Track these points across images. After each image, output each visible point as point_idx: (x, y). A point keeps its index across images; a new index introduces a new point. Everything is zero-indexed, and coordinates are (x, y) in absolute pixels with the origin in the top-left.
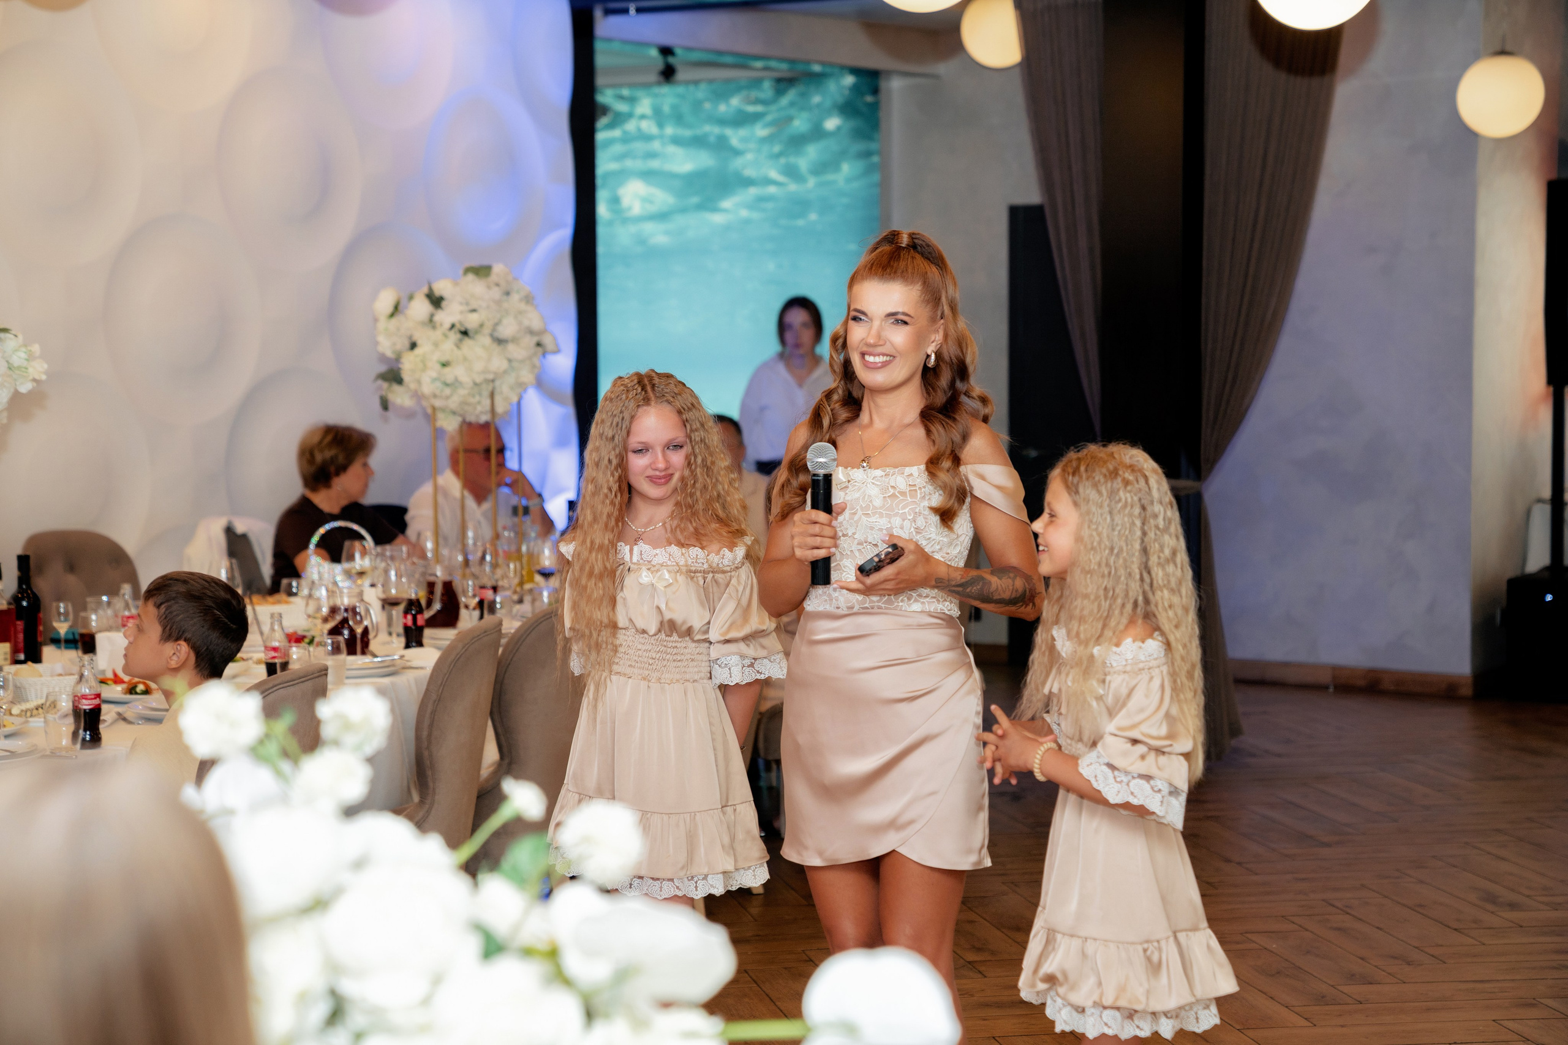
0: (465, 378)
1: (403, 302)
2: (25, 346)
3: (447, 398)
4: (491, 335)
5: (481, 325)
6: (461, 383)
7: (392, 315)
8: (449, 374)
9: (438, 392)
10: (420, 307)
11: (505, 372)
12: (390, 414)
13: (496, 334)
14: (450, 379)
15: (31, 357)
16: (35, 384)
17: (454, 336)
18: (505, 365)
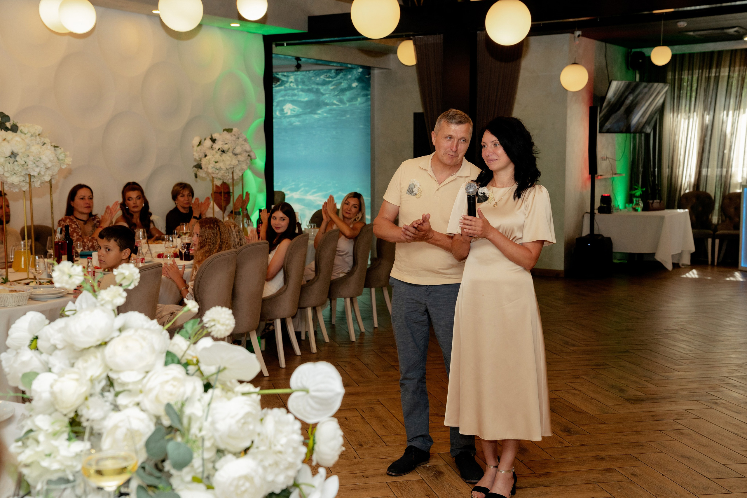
0: (223, 167)
1: (203, 141)
2: (64, 152)
3: (217, 174)
4: (232, 152)
5: (229, 149)
6: (222, 169)
7: (199, 145)
8: (218, 165)
9: (214, 172)
10: (208, 143)
11: (237, 165)
12: (198, 179)
13: (234, 152)
14: (218, 167)
15: (66, 156)
16: (68, 166)
17: (219, 153)
18: (237, 163)
